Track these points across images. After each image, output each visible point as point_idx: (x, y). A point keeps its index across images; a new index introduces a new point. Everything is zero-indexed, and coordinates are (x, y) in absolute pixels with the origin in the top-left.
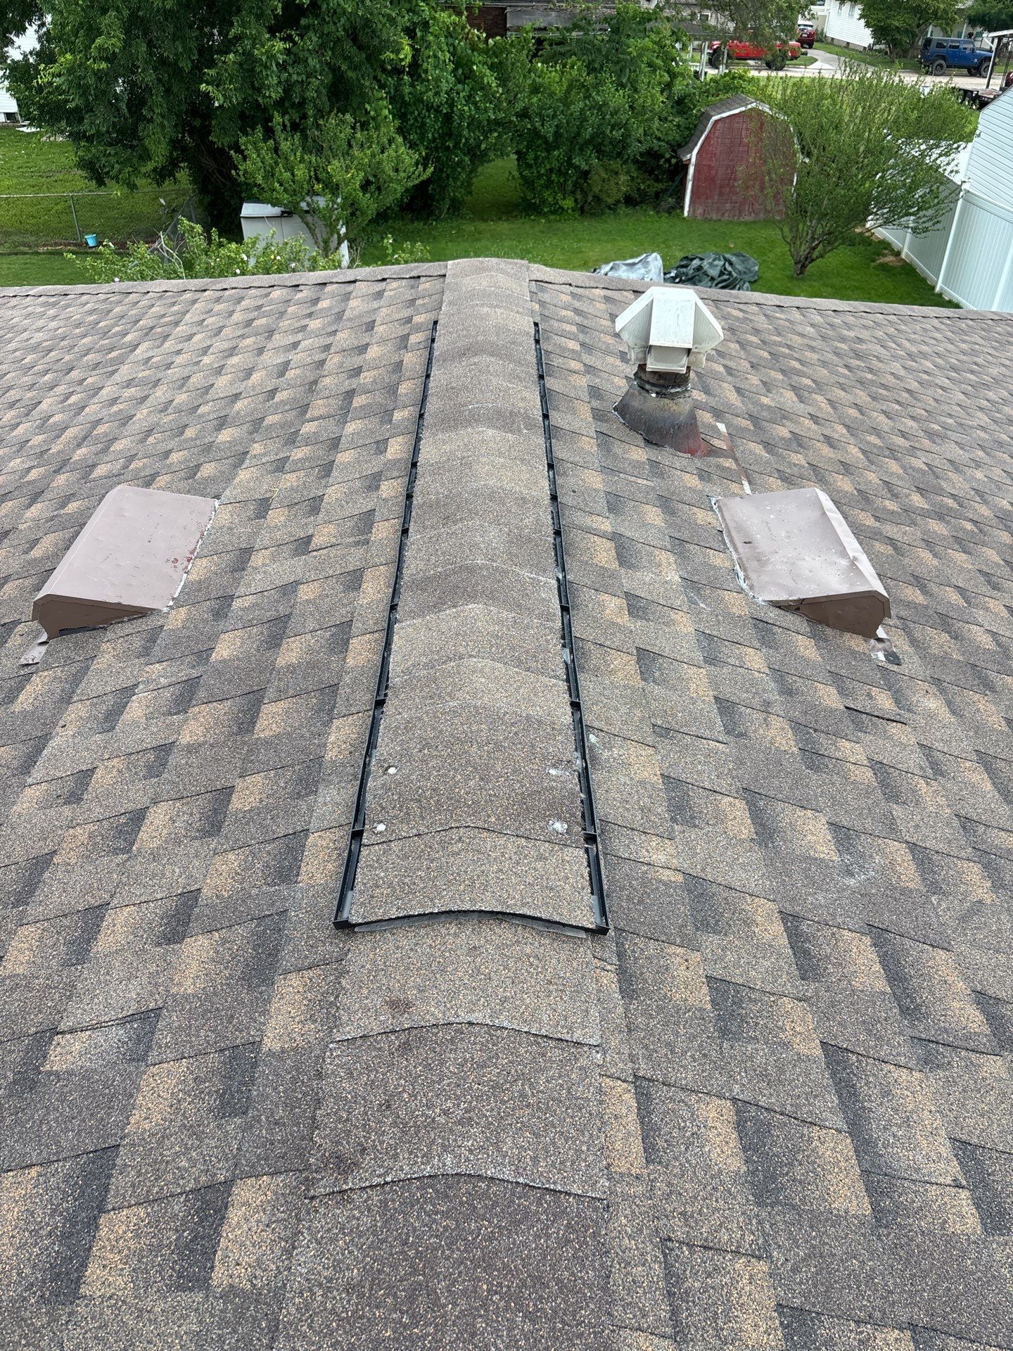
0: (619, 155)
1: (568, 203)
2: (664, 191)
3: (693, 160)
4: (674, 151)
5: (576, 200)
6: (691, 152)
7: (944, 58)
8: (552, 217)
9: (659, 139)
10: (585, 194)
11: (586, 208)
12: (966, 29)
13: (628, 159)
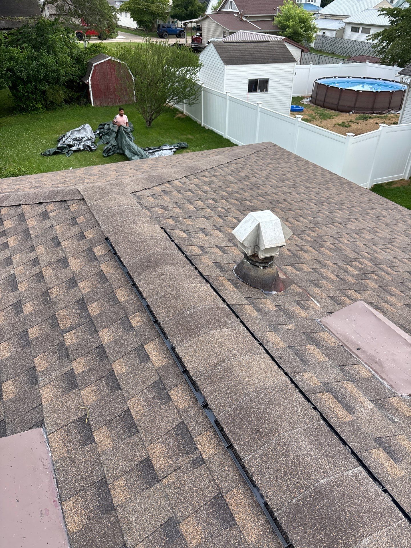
0: (57, 83)
1: (39, 106)
2: (80, 96)
3: (90, 82)
4: (80, 79)
5: (42, 104)
6: (88, 79)
7: (166, 31)
8: (33, 112)
9: (72, 75)
10: (46, 101)
11: (48, 106)
12: (171, 20)
13: (61, 84)
